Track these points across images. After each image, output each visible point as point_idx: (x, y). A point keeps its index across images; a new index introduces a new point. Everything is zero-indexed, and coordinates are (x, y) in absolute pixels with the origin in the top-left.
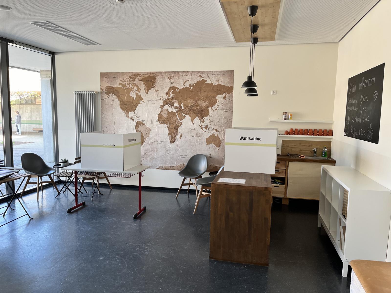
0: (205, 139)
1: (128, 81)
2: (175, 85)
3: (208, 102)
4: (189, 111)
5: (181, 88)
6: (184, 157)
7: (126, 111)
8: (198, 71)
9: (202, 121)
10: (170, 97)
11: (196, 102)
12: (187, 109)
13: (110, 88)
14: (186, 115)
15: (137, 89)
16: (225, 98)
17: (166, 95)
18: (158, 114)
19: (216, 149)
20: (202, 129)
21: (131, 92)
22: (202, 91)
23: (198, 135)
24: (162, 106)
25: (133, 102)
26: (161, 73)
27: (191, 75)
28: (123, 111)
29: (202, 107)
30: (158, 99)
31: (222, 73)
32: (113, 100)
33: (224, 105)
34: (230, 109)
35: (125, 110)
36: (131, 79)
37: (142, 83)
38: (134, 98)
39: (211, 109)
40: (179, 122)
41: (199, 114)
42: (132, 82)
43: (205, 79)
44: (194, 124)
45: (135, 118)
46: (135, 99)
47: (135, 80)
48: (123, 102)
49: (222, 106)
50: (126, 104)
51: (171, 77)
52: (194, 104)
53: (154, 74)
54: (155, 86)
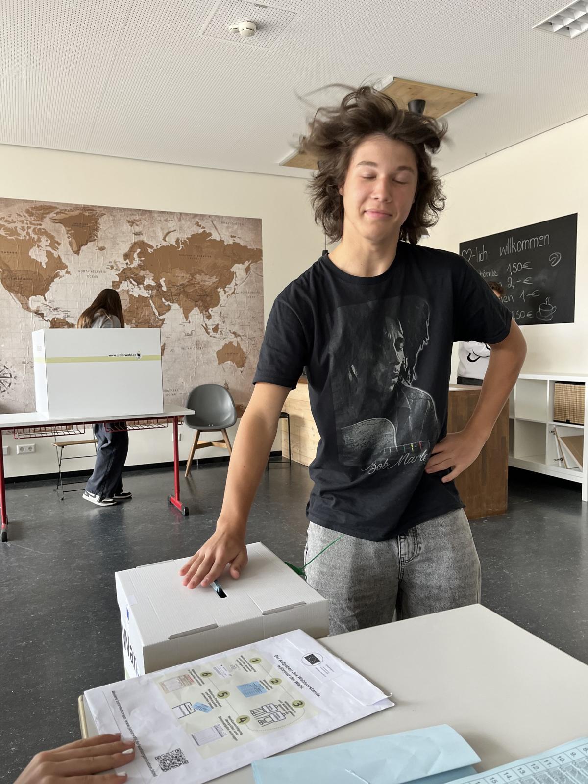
0: (215, 353)
1: (23, 222)
2: (145, 238)
3: (216, 278)
4: (178, 295)
5: (159, 246)
6: (173, 392)
7: (19, 294)
8: (193, 214)
9: (207, 317)
10: (134, 264)
11: (193, 277)
12: (173, 290)
14: (173, 303)
15: (49, 241)
16: (248, 270)
17: (125, 260)
19: (236, 371)
20: (208, 333)
21: (34, 248)
22: (204, 254)
23: (199, 346)
24: (115, 284)
25: (41, 273)
26: (110, 210)
27: (180, 220)
28: (12, 294)
29: (205, 287)
30: (104, 267)
31: (239, 222)
33: (247, 283)
34: (258, 292)
35: (16, 292)
36: (33, 218)
37: (63, 229)
38: (41, 263)
39: (223, 292)
40: (158, 318)
41: (200, 302)
42: (34, 225)
43: (208, 231)
44: (189, 322)
45: (48, 310)
46: (45, 266)
47: (44, 219)
48: (9, 272)
49: (245, 285)
50: (20, 277)
51: (134, 220)
52: (187, 280)
53: (93, 210)
54: (97, 237)
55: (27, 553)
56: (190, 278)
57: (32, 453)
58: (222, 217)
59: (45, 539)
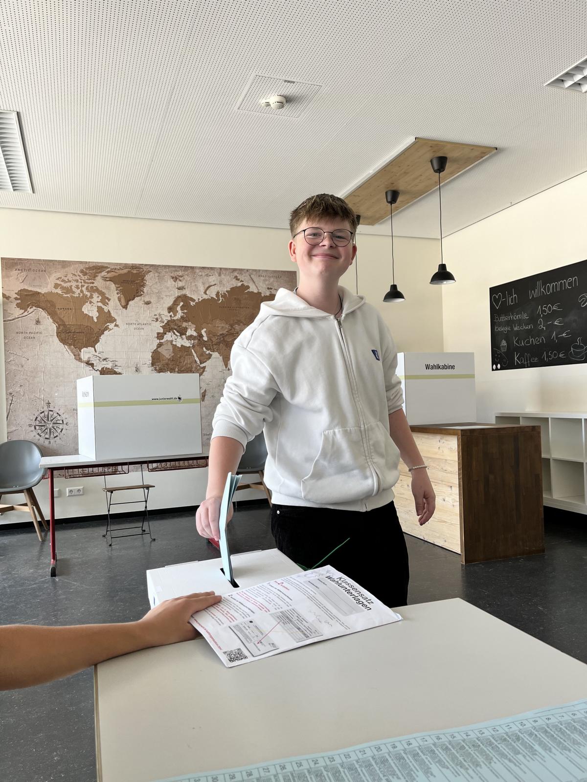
1: (77, 281)
2: (188, 292)
4: (218, 344)
5: (201, 299)
7: (72, 346)
8: (232, 269)
10: (177, 316)
11: (232, 327)
12: (214, 339)
13: (30, 293)
14: (213, 352)
15: (100, 298)
17: (169, 312)
18: (153, 351)
21: (87, 304)
22: (242, 306)
24: (160, 335)
25: (92, 327)
26: (155, 267)
27: (220, 275)
28: (66, 346)
30: (150, 320)
31: (276, 275)
32: (38, 322)
35: (70, 345)
36: (86, 277)
37: (113, 286)
38: (92, 317)
40: (199, 366)
42: (88, 283)
43: (246, 284)
45: (98, 361)
46: (96, 321)
47: (97, 278)
48: (64, 327)
50: (73, 331)
51: (178, 276)
52: (227, 330)
53: (140, 268)
54: (143, 292)
55: (73, 587)
56: (230, 328)
57: (80, 495)
58: (259, 270)
59: (91, 574)
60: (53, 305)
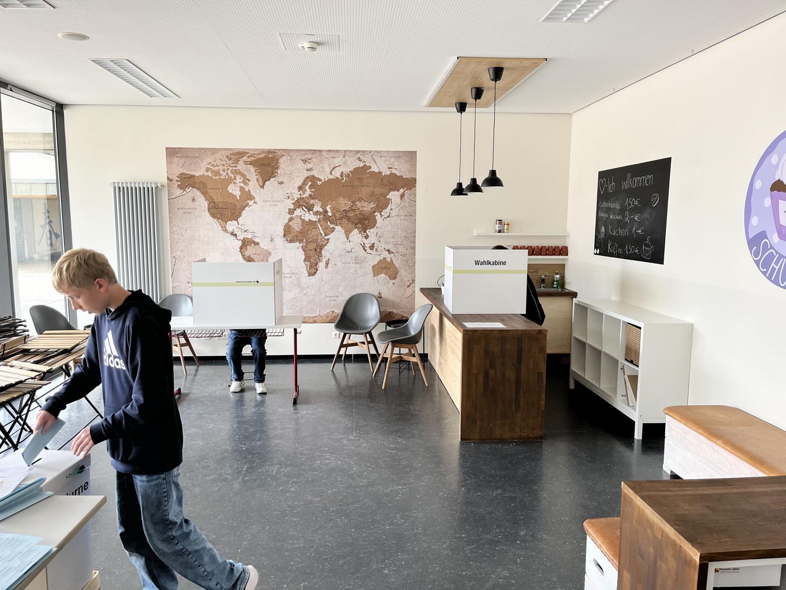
0: (371, 267)
1: (224, 165)
2: (315, 173)
3: (374, 204)
4: (341, 219)
5: (327, 179)
6: (334, 299)
7: (220, 220)
8: (356, 151)
9: (365, 237)
10: (306, 194)
11: (354, 203)
12: (337, 215)
13: (188, 176)
14: (336, 225)
15: (242, 179)
16: (402, 196)
17: (299, 191)
18: (285, 224)
19: (389, 283)
20: (365, 250)
21: (231, 184)
22: (364, 185)
23: (358, 261)
24: (291, 211)
25: (235, 203)
26: (288, 152)
27: (344, 157)
28: (215, 220)
29: (364, 212)
30: (283, 198)
31: (396, 155)
32: (194, 200)
33: (401, 208)
34: (411, 215)
35: (218, 219)
36: (231, 162)
37: (252, 169)
38: (236, 196)
39: (380, 216)
40: (324, 238)
41: (359, 224)
42: (232, 167)
43: (368, 164)
44: (350, 242)
45: (240, 232)
46: (238, 198)
47: (239, 162)
48: (214, 204)
49: (399, 210)
50: (221, 207)
51: (307, 158)
52: (349, 207)
53: (275, 153)
54: (277, 174)
56: (352, 205)
58: (381, 151)
60: (205, 186)
